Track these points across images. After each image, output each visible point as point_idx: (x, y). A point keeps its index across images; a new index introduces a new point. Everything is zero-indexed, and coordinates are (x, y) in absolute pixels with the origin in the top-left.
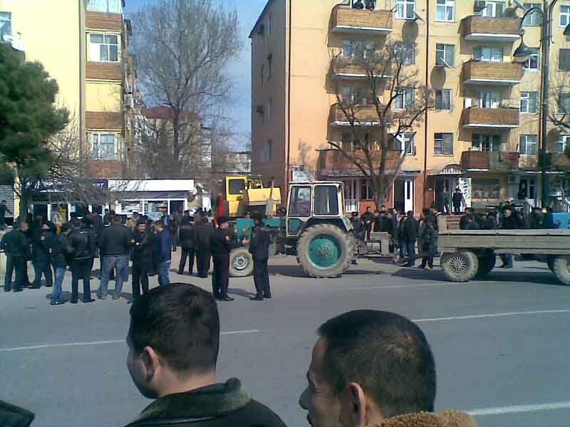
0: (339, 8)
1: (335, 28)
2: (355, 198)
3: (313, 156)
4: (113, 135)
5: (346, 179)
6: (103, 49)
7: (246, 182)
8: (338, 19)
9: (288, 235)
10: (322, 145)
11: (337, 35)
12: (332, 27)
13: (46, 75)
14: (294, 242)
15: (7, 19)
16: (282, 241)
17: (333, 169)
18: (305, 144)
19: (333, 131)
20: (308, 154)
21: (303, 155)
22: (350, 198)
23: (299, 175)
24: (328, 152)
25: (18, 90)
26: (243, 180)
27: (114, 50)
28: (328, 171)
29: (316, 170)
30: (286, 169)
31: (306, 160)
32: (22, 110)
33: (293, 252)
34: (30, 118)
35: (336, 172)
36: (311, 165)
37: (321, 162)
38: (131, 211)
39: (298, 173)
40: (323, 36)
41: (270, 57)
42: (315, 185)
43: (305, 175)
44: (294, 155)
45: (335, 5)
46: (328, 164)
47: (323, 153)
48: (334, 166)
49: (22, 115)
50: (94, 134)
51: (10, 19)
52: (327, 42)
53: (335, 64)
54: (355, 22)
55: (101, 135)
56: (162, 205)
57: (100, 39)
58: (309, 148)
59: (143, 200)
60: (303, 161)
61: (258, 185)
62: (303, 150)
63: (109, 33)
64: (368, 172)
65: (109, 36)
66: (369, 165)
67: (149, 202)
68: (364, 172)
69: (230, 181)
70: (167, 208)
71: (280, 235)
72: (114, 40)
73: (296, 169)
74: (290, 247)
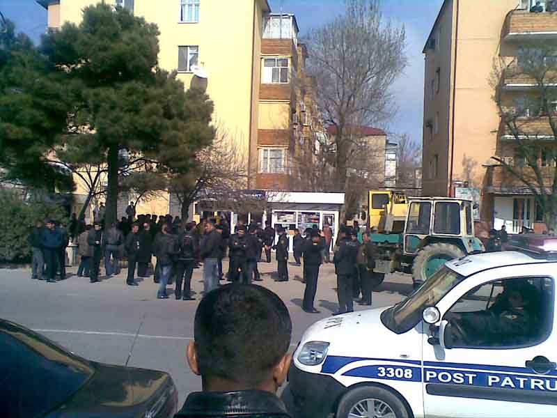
0: (512, 14)
1: (507, 36)
2: (528, 219)
3: (479, 172)
4: (281, 150)
5: (517, 197)
6: (274, 71)
7: (390, 196)
8: (511, 26)
9: (405, 252)
10: (488, 162)
11: (510, 43)
12: (505, 36)
13: (207, 97)
14: (410, 260)
15: (195, 51)
16: (399, 258)
17: (501, 187)
18: (469, 160)
19: (502, 145)
20: (473, 170)
21: (467, 171)
22: (523, 219)
23: (462, 191)
24: (495, 168)
25: (174, 111)
26: (387, 195)
27: (284, 72)
28: (495, 188)
29: (482, 187)
30: (449, 186)
31: (470, 178)
32: (175, 128)
33: (408, 270)
34: (180, 134)
35: (504, 189)
36: (477, 181)
37: (488, 179)
38: (285, 221)
39: (462, 190)
40: (493, 46)
41: (438, 71)
42: (435, 201)
43: (469, 192)
44: (458, 171)
45: (509, 10)
46: (495, 180)
47: (490, 168)
48: (501, 184)
49: (173, 132)
50: (265, 150)
51: (197, 51)
52: (498, 53)
53: (506, 75)
54: (533, 27)
55: (271, 150)
56: (314, 216)
57: (272, 62)
58: (476, 163)
59: (297, 211)
60: (468, 177)
61: (402, 200)
62: (468, 166)
63: (280, 57)
64: (538, 190)
65: (281, 59)
66: (538, 182)
67: (303, 213)
68: (534, 191)
69: (373, 195)
70: (319, 219)
71: (397, 252)
72: (285, 62)
73: (460, 185)
74: (407, 265)
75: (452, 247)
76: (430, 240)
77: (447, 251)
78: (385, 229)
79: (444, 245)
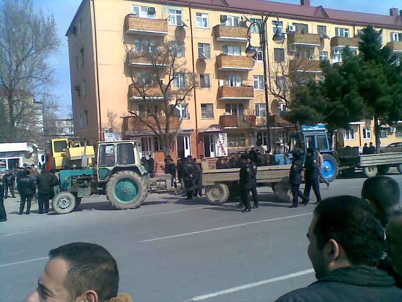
0: (130, 17)
1: (127, 31)
2: (150, 150)
3: (118, 121)
5: (143, 137)
7: (68, 142)
8: (129, 25)
9: (99, 180)
10: (124, 114)
11: (130, 36)
12: (126, 31)
14: (104, 185)
16: (94, 186)
17: (134, 131)
18: (112, 113)
19: (132, 103)
20: (115, 121)
21: (111, 121)
22: (147, 150)
23: (109, 135)
24: (129, 119)
26: (65, 141)
28: (130, 132)
29: (121, 131)
30: (99, 132)
31: (113, 125)
33: (103, 192)
35: (135, 132)
36: (118, 127)
37: (125, 126)
39: (108, 134)
40: (119, 36)
41: (82, 51)
42: (117, 143)
43: (113, 136)
44: (104, 121)
45: (127, 14)
46: (130, 126)
47: (125, 119)
48: (134, 129)
52: (123, 41)
53: (129, 57)
54: (142, 27)
58: (116, 116)
60: (112, 125)
61: (77, 144)
62: (111, 118)
64: (158, 132)
66: (158, 127)
68: (156, 132)
69: (55, 142)
70: (6, 165)
71: (93, 181)
73: (107, 132)
74: (101, 189)
75: (131, 172)
76: (116, 170)
77: (128, 176)
78: (82, 166)
79: (126, 172)
